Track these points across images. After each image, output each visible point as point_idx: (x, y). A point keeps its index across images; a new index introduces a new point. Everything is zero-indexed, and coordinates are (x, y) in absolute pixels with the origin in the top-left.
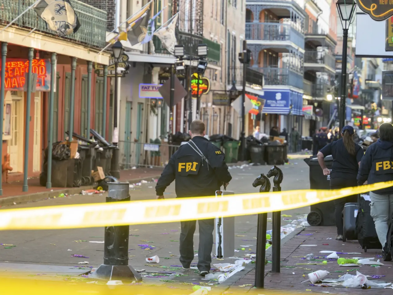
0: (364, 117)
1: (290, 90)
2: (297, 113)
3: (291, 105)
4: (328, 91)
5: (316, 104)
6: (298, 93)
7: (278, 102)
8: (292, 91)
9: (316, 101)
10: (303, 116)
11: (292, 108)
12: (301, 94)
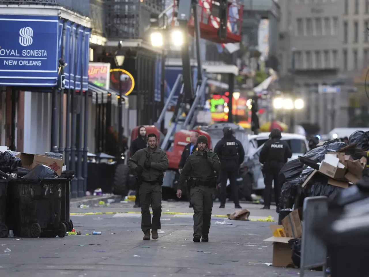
0: (236, 95)
1: (59, 18)
2: (74, 85)
3: (61, 63)
4: (153, 20)
5: (120, 60)
6: (78, 26)
7: (25, 52)
8: (65, 21)
9: (120, 50)
10: (89, 94)
11: (62, 73)
12: (84, 28)
